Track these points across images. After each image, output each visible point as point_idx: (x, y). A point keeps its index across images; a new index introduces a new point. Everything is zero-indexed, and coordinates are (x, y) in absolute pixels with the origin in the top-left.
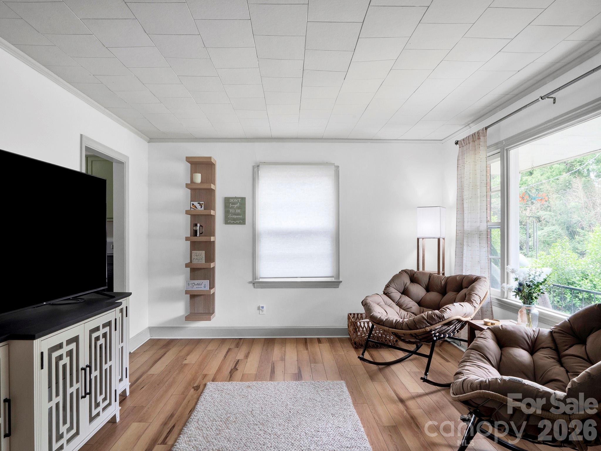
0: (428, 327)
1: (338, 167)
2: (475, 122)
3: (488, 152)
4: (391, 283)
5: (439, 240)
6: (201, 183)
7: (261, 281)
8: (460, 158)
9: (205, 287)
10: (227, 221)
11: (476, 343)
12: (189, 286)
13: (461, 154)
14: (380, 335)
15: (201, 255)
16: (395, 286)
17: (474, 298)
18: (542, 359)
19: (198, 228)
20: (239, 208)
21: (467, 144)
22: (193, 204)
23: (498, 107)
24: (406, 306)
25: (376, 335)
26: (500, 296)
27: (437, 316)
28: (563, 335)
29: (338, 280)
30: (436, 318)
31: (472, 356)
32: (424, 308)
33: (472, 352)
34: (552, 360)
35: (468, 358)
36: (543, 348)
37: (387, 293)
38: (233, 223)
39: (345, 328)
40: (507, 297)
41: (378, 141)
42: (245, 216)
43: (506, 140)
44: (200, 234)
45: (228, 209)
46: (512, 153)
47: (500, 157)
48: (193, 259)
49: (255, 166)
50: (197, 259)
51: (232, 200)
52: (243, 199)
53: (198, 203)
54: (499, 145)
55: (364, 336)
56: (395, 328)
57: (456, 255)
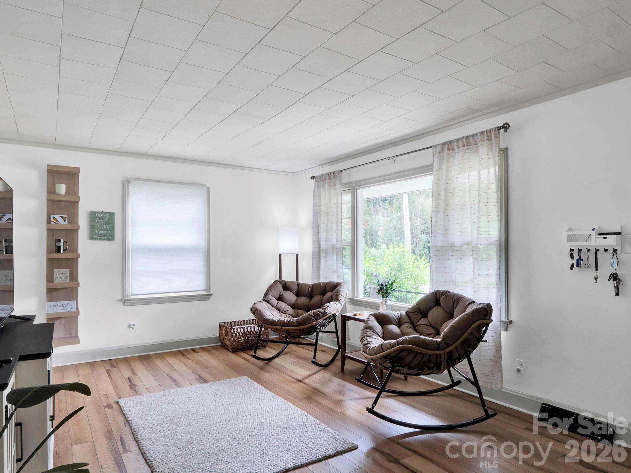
0: (314, 322)
1: (209, 188)
2: (328, 164)
3: (342, 189)
4: (269, 292)
5: (297, 255)
6: (65, 195)
7: (131, 298)
8: (316, 190)
9: (71, 308)
10: (92, 236)
11: (368, 325)
12: (51, 308)
13: (316, 187)
14: (253, 338)
15: (65, 273)
16: (273, 294)
17: (340, 298)
18: (406, 330)
19: (62, 244)
20: (107, 223)
21: (323, 180)
22: (54, 218)
23: (350, 156)
24: (284, 309)
25: (250, 338)
26: (351, 296)
27: (321, 312)
28: (414, 314)
29: (209, 293)
30: (321, 314)
31: (368, 333)
32: (298, 310)
33: (367, 331)
34: (411, 329)
35: (366, 335)
36: (405, 323)
37: (267, 300)
38: (100, 239)
39: (216, 337)
40: (357, 296)
41: (247, 169)
42: (114, 232)
43: (356, 182)
44: (65, 250)
45: (94, 224)
46: (360, 191)
47: (351, 193)
48: (56, 279)
49: (125, 181)
50: (60, 278)
51: (99, 215)
52: (112, 214)
53: (60, 217)
54: (350, 185)
55: (240, 340)
56: (287, 326)
57: (312, 267)
